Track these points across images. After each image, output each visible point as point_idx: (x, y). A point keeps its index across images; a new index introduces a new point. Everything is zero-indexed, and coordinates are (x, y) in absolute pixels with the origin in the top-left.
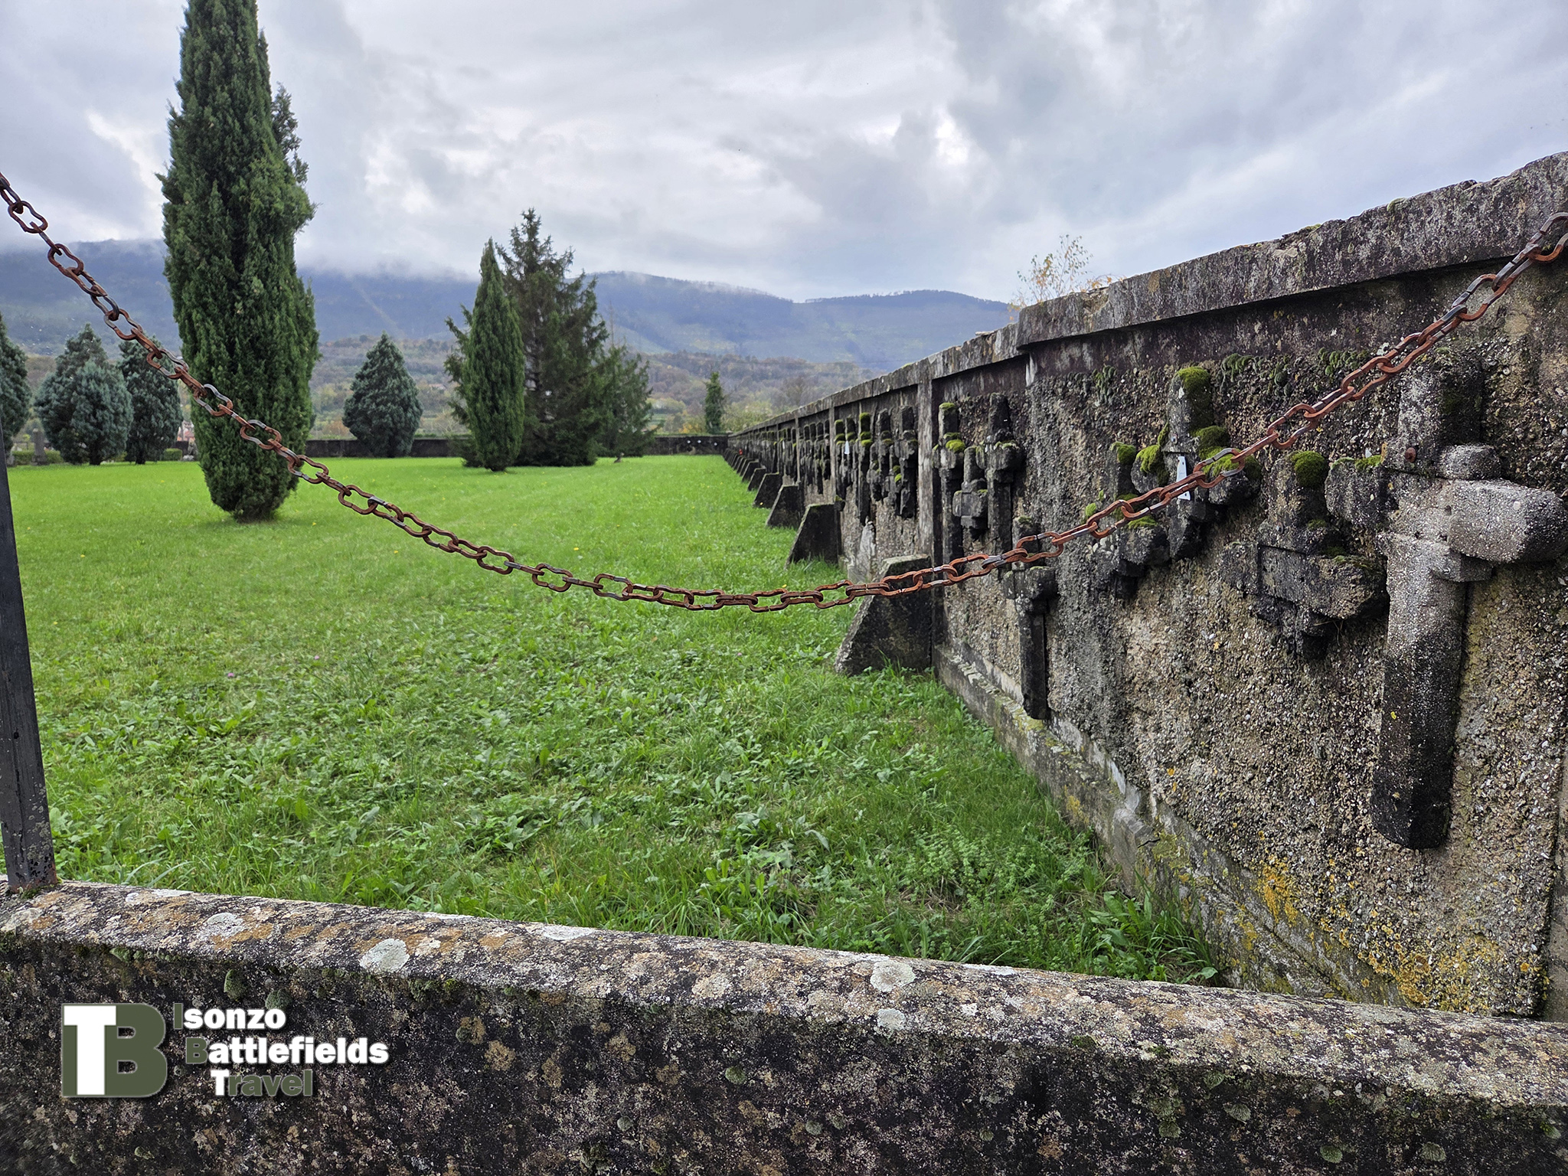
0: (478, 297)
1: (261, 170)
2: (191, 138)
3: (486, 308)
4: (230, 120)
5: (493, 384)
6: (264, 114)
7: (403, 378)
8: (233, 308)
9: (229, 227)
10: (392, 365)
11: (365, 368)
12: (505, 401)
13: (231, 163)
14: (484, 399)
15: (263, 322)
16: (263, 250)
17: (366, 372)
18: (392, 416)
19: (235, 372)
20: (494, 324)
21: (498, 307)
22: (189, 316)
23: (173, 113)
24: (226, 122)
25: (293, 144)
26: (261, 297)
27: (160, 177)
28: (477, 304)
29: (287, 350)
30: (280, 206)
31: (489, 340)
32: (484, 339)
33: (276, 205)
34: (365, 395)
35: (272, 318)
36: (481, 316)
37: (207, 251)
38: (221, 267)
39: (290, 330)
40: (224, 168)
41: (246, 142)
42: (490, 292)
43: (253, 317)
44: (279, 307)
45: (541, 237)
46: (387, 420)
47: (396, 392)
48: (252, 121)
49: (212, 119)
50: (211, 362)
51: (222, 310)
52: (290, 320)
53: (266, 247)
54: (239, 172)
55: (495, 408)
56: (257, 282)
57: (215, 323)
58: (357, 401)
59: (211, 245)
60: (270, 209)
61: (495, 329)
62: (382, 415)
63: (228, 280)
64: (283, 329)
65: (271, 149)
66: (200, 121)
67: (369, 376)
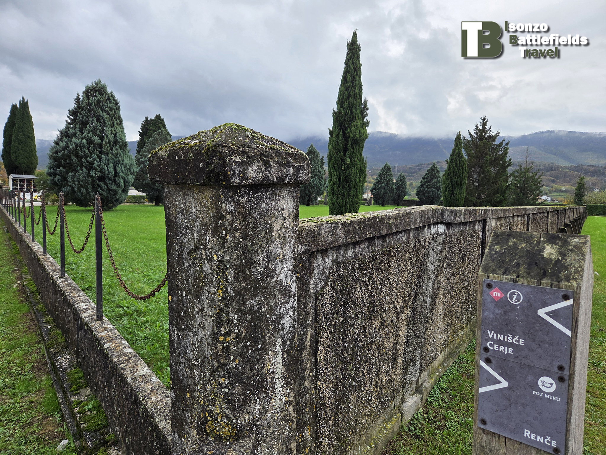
0: (452, 153)
1: (354, 125)
2: (337, 118)
3: (454, 157)
4: (347, 111)
5: (453, 185)
6: (358, 107)
7: (439, 179)
8: (342, 168)
9: (343, 143)
10: (435, 174)
11: (426, 175)
12: (457, 192)
13: (347, 124)
14: (449, 191)
15: (349, 172)
16: (352, 149)
17: (426, 177)
18: (433, 193)
19: (340, 187)
20: (456, 163)
21: (459, 156)
22: (331, 170)
23: (334, 110)
24: (346, 112)
25: (366, 115)
26: (349, 164)
27: (329, 129)
28: (451, 155)
29: (355, 180)
30: (358, 136)
31: (454, 168)
32: (451, 168)
33: (357, 136)
34: (424, 185)
35: (352, 170)
36: (452, 160)
37: (337, 151)
38: (340, 156)
39: (357, 174)
40: (344, 126)
41: (351, 117)
42: (457, 151)
43: (347, 170)
44: (354, 167)
45: (487, 127)
46: (431, 194)
47: (435, 184)
48: (354, 110)
49: (343, 111)
50: (334, 184)
51: (339, 168)
52: (357, 171)
53: (353, 149)
54: (348, 127)
55: (453, 194)
56: (348, 160)
57: (337, 172)
58: (421, 187)
59: (338, 149)
60: (354, 137)
61: (456, 165)
62: (429, 192)
63: (341, 159)
64: (355, 174)
65: (359, 118)
66: (339, 112)
67: (427, 178)
